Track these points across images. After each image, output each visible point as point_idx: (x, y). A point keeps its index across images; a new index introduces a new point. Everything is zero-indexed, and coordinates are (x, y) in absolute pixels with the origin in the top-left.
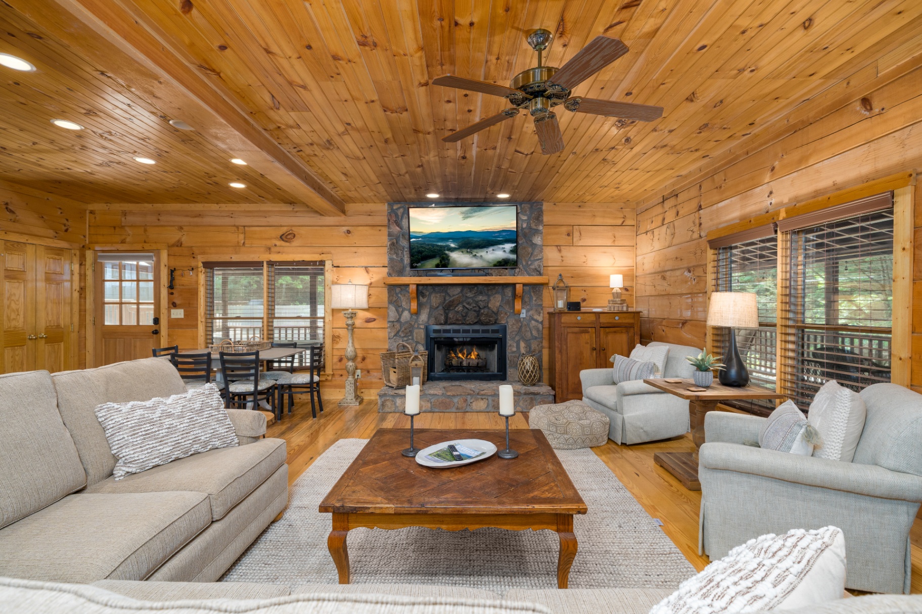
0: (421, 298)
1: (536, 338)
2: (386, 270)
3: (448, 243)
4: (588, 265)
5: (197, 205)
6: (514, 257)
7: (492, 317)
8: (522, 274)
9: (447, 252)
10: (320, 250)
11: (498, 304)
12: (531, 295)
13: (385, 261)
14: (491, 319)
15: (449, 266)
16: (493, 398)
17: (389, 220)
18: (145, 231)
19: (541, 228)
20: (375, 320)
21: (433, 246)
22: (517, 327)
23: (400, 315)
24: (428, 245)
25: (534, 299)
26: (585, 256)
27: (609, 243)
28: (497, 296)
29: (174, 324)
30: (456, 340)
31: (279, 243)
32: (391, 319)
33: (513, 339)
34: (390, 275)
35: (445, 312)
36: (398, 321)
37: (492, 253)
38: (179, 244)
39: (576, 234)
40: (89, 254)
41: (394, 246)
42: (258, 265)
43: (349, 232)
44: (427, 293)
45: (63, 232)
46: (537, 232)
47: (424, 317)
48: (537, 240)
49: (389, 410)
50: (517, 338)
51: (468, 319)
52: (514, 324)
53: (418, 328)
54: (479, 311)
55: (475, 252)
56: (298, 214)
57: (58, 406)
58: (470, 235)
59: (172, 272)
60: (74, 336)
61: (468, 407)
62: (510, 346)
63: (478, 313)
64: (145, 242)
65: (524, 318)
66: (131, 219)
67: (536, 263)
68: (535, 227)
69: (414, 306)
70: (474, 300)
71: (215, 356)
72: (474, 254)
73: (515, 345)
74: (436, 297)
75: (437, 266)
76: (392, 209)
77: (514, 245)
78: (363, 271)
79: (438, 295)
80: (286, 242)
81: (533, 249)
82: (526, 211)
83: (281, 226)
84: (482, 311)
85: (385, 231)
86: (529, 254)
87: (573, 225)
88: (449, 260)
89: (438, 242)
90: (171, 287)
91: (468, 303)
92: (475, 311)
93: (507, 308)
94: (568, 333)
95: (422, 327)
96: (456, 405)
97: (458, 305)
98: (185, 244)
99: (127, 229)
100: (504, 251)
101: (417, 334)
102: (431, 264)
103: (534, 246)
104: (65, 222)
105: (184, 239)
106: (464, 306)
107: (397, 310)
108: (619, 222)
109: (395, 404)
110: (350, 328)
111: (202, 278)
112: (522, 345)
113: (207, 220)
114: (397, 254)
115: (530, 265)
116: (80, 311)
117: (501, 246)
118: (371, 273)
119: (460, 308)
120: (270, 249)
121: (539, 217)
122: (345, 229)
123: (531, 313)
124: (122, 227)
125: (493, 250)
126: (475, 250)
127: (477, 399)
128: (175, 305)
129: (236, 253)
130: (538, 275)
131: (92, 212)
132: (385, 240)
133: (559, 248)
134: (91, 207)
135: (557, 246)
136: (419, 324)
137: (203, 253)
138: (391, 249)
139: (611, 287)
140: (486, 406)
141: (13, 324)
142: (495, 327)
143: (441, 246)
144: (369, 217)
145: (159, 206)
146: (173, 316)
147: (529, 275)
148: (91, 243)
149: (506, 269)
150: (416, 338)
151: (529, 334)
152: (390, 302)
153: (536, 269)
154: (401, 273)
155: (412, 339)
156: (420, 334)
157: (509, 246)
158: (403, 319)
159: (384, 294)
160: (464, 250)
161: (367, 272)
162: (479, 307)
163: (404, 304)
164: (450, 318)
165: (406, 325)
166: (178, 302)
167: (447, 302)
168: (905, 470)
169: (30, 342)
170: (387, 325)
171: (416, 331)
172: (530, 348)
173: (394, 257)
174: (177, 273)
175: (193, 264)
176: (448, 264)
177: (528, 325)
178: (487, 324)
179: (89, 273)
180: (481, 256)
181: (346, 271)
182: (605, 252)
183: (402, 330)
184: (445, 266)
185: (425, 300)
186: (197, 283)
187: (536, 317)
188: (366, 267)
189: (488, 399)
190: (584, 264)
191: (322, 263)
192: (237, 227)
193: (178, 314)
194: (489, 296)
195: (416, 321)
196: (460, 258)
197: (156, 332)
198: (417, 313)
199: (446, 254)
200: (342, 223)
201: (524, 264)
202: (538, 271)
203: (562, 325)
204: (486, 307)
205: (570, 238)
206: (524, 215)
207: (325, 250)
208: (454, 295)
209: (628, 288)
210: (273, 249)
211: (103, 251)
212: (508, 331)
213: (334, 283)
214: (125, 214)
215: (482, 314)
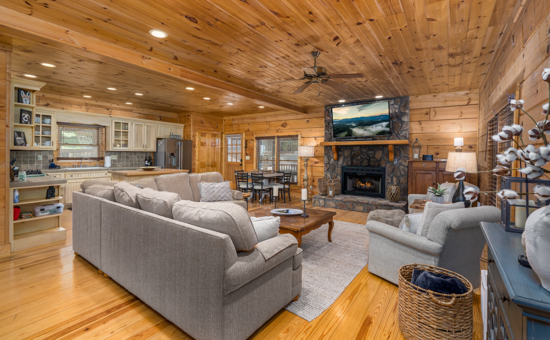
0: (340, 152)
1: (403, 176)
2: (323, 138)
3: (351, 124)
4: (440, 132)
5: (254, 114)
6: (388, 129)
7: (377, 163)
8: (395, 139)
9: (351, 128)
10: (296, 130)
11: (380, 156)
12: (400, 151)
13: (323, 134)
14: (376, 164)
15: (352, 135)
16: (367, 205)
17: (325, 114)
18: (239, 126)
19: (407, 111)
20: (318, 162)
21: (344, 125)
22: (391, 169)
23: (329, 161)
24: (342, 125)
25: (402, 153)
26: (439, 126)
27: (457, 117)
28: (380, 151)
29: (247, 162)
30: (358, 174)
31: (281, 128)
32: (326, 163)
33: (389, 175)
34: (325, 141)
35: (351, 160)
36: (329, 163)
37: (375, 128)
38: (248, 130)
39: (432, 113)
40: (224, 135)
41: (327, 127)
42: (273, 137)
43: (308, 121)
44: (343, 150)
45: (216, 128)
46: (404, 114)
47: (341, 162)
48: (405, 119)
49: (317, 205)
50: (391, 175)
51: (363, 163)
52: (389, 167)
53: (338, 167)
54: (370, 159)
55: (365, 128)
56: (288, 115)
57: (190, 182)
58: (363, 119)
59: (246, 141)
60: (219, 165)
61: (354, 208)
62: (387, 179)
63: (369, 161)
64: (239, 130)
65: (396, 164)
66: (236, 122)
67: (404, 132)
68: (403, 111)
69: (335, 156)
70: (367, 154)
71: (250, 174)
72: (365, 129)
73: (390, 179)
74: (347, 152)
75: (346, 136)
76: (327, 109)
77: (388, 123)
78: (313, 139)
79: (348, 151)
80: (284, 127)
81: (402, 124)
82: (397, 103)
83: (282, 121)
84: (371, 159)
85: (323, 120)
86: (399, 127)
87: (430, 108)
88: (352, 132)
89: (346, 123)
90: (246, 147)
91: (364, 155)
92: (367, 159)
93: (385, 158)
94: (417, 174)
95: (340, 167)
96: (348, 206)
97: (358, 156)
98: (250, 130)
99: (234, 125)
100: (382, 126)
101: (337, 170)
102: (343, 135)
103: (403, 122)
104: (217, 125)
105: (250, 128)
106: (361, 157)
107: (328, 158)
108: (466, 103)
109: (319, 202)
110: (306, 165)
111: (255, 144)
112: (395, 179)
113: (257, 120)
114: (328, 131)
115: (400, 133)
116: (221, 156)
117: (380, 124)
118: (317, 140)
119: (359, 158)
120: (278, 131)
121: (406, 105)
122: (306, 120)
123: (400, 161)
124: (232, 125)
125: (376, 126)
126: (366, 127)
127: (358, 205)
128: (247, 154)
129: (266, 133)
130: (405, 139)
131: (225, 120)
132: (324, 124)
133: (420, 122)
134: (225, 118)
135: (419, 121)
136: (338, 165)
137: (256, 134)
138: (326, 128)
139: (455, 145)
140: (363, 209)
141: (203, 160)
142: (378, 168)
143: (348, 126)
144: (317, 114)
145: (243, 116)
146: (246, 159)
147: (399, 139)
148: (224, 131)
149: (385, 136)
150: (337, 172)
151: (399, 174)
152: (325, 154)
153: (404, 136)
154: (330, 140)
155: (335, 173)
156: (339, 170)
157: (385, 124)
158: (331, 163)
159: (322, 150)
160: (360, 127)
161: (316, 140)
162: (370, 157)
163: (331, 155)
164: (354, 163)
165: (332, 166)
166: (248, 153)
167: (352, 154)
168: (432, 240)
169: (207, 167)
170: (323, 165)
171: (337, 169)
172: (399, 181)
173: (327, 132)
174: (248, 142)
175: (252, 138)
176: (352, 134)
177: (398, 168)
178: (374, 166)
179: (224, 142)
180: (369, 130)
181: (307, 139)
182: (454, 123)
183: (330, 168)
184: (350, 135)
185: (341, 153)
186: (254, 145)
187: (403, 163)
188: (315, 137)
189: (364, 206)
190: (438, 132)
191: (297, 136)
192: (267, 122)
193: (248, 158)
194: (375, 151)
195: (337, 163)
196: (358, 131)
197: (241, 165)
198: (338, 159)
199: (351, 130)
200: (305, 117)
201: (396, 133)
202: (405, 137)
203: (413, 169)
204: (373, 157)
205: (428, 116)
206: (397, 105)
207: (298, 130)
208: (356, 151)
209: (473, 146)
210: (279, 131)
211: (227, 134)
212: (386, 171)
213: (302, 145)
214: (233, 120)
215: (371, 161)
